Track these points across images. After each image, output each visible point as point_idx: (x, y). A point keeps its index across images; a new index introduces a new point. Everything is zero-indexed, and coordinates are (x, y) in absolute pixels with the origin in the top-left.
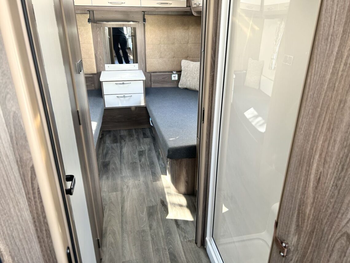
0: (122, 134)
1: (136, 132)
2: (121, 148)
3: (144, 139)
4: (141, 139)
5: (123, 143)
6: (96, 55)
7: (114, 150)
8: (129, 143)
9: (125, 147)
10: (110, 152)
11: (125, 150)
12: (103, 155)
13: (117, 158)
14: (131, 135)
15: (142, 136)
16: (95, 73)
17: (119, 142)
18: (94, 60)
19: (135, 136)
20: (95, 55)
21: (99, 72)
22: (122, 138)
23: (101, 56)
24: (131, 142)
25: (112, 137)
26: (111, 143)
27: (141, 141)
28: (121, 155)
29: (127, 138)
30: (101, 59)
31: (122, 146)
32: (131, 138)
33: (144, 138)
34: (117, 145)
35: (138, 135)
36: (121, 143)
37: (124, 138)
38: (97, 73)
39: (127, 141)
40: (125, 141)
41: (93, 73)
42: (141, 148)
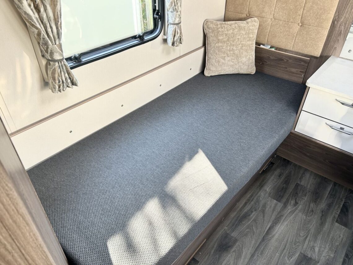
0: (302, 183)
1: (332, 195)
2: (277, 221)
3: (337, 224)
4: (328, 220)
5: (290, 208)
6: (336, 23)
7: (264, 216)
8: (300, 214)
9: (286, 223)
10: (253, 215)
11: (280, 229)
12: (238, 217)
13: (253, 242)
14: (316, 196)
15: (336, 211)
16: (316, 55)
17: (284, 200)
18: (326, 33)
19: (323, 205)
20: (333, 22)
21: (325, 54)
22: (297, 193)
23: (345, 26)
24: (306, 216)
25: (281, 180)
26: (270, 194)
27: (327, 226)
28: (263, 239)
29: (306, 198)
30: (341, 32)
31: (282, 216)
32: (312, 205)
33: (337, 221)
34: (276, 205)
35: (330, 206)
36: (285, 206)
37: (300, 195)
38: (321, 56)
39: (300, 207)
40: (296, 203)
41: (313, 54)
42: (313, 248)
